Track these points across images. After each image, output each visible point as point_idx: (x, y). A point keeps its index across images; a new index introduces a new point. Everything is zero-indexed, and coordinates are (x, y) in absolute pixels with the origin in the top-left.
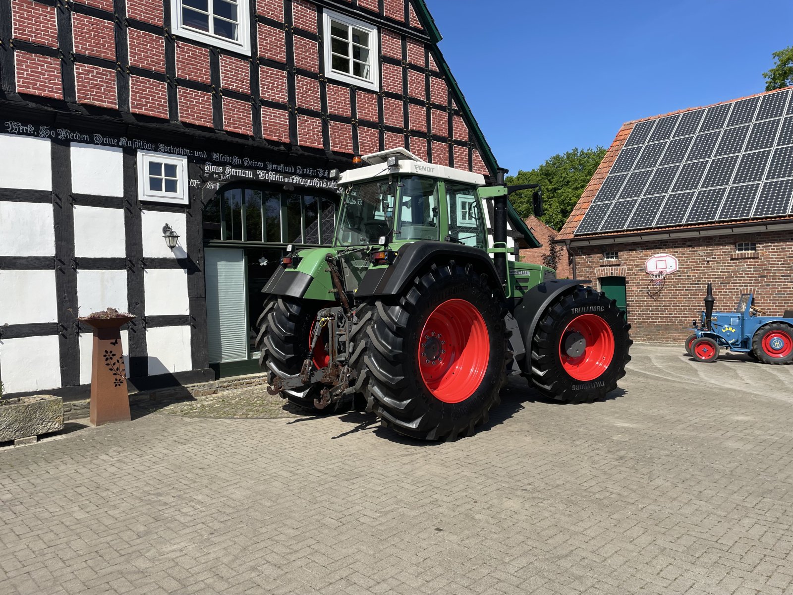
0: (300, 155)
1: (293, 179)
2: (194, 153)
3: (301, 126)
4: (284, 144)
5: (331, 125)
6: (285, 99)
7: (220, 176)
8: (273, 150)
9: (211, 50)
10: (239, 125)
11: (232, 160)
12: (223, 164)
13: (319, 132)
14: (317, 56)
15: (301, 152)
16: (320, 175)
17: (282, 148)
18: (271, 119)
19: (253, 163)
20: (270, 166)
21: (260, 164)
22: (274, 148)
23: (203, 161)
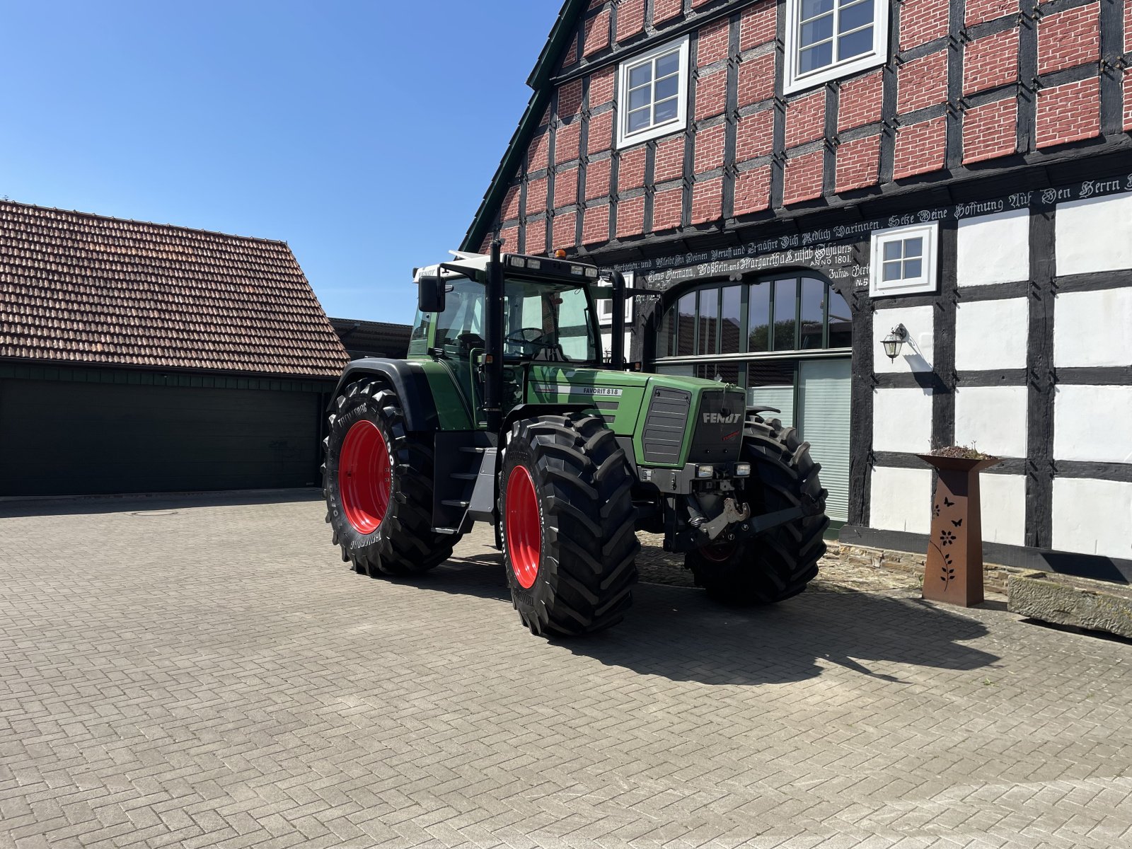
0: (738, 230)
1: (741, 264)
2: (640, 266)
3: (740, 187)
4: (715, 222)
5: (787, 166)
6: (720, 161)
7: (661, 283)
8: (704, 235)
9: (648, 144)
10: (668, 219)
11: (685, 259)
12: (664, 269)
13: (766, 184)
14: (772, 73)
15: (739, 225)
16: (784, 246)
17: (714, 229)
18: (702, 195)
19: (696, 258)
20: (715, 254)
21: (704, 256)
22: (705, 232)
23: (647, 272)
